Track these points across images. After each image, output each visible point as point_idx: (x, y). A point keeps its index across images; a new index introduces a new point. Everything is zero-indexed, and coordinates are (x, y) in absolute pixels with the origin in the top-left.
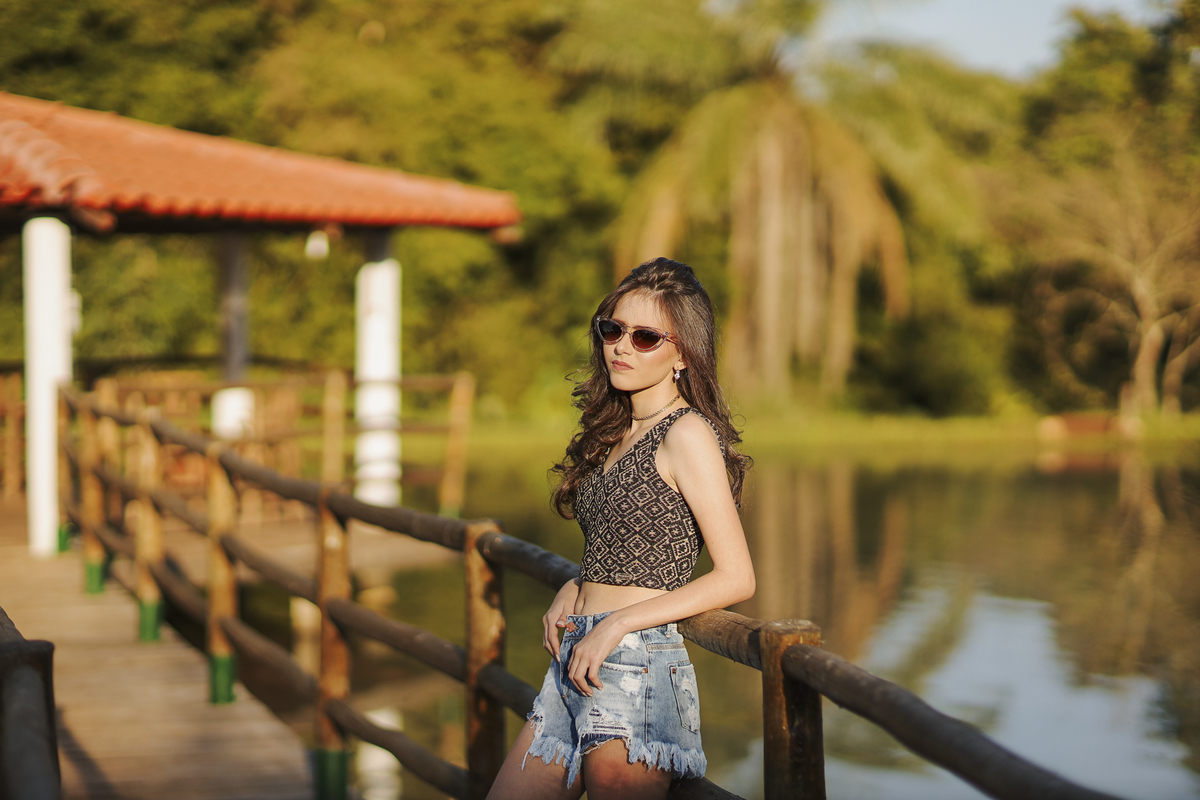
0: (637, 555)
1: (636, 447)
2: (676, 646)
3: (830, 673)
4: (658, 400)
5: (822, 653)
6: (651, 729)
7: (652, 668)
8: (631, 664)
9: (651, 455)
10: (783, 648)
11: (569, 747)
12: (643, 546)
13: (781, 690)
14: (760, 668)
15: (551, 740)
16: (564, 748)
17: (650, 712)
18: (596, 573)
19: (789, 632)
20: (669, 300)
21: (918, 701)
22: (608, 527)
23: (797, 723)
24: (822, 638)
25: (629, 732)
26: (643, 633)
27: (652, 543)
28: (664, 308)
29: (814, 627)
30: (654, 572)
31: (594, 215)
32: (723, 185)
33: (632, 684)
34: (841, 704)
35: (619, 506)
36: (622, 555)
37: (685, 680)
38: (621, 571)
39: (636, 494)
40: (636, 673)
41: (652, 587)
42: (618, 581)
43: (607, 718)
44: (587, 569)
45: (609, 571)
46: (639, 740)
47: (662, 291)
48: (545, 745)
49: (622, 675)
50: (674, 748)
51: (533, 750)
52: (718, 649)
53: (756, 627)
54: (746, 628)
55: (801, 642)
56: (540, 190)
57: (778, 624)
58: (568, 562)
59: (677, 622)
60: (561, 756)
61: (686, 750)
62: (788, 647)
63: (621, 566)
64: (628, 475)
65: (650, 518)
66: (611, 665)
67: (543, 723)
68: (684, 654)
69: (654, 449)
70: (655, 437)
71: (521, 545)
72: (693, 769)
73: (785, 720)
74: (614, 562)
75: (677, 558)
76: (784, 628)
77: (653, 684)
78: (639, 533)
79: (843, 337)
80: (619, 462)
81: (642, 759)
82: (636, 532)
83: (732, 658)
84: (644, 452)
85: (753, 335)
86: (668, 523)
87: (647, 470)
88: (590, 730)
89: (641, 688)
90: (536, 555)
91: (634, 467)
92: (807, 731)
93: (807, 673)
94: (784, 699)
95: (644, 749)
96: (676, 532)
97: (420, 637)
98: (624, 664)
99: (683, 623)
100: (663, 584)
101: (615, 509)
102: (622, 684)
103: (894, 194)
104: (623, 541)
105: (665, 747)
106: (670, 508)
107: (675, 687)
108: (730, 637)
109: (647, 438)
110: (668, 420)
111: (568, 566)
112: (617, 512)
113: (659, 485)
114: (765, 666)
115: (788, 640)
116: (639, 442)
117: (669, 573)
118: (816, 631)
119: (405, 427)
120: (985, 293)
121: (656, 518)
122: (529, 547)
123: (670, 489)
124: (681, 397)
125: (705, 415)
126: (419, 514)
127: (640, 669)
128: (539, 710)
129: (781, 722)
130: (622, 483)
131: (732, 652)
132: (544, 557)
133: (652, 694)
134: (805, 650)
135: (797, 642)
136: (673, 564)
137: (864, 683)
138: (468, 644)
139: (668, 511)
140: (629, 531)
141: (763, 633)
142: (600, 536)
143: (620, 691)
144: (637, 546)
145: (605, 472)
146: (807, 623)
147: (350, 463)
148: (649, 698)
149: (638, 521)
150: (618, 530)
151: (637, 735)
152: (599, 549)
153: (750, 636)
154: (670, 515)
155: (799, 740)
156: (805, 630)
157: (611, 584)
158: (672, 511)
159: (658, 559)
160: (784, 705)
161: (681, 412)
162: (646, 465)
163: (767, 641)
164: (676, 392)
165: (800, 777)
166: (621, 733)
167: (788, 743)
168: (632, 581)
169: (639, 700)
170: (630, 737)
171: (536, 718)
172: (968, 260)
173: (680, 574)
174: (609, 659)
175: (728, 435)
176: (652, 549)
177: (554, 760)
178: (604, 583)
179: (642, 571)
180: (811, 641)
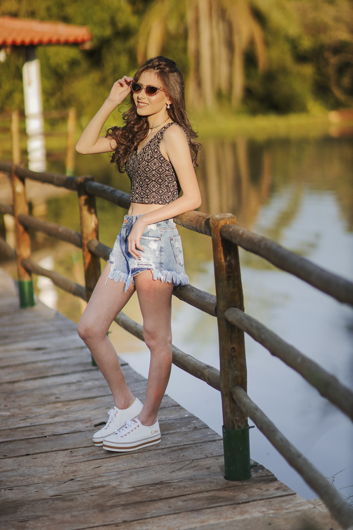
0: (154, 190)
1: (150, 142)
2: (172, 228)
3: (241, 236)
4: (159, 120)
5: (237, 228)
6: (162, 265)
7: (162, 238)
8: (154, 237)
9: (158, 145)
10: (220, 227)
11: (126, 275)
12: (156, 186)
13: (220, 245)
14: (210, 235)
15: (118, 272)
16: (124, 275)
17: (162, 257)
18: (137, 199)
19: (222, 219)
20: (162, 75)
21: (280, 247)
22: (140, 179)
23: (228, 259)
24: (237, 221)
25: (153, 267)
26: (157, 223)
27: (160, 185)
28: (159, 77)
29: (233, 216)
30: (162, 197)
31: (126, 33)
32: (182, 17)
33: (154, 246)
34: (247, 249)
35: (145, 169)
36: (147, 191)
37: (177, 243)
38: (147, 198)
39: (152, 164)
40: (156, 241)
41: (162, 204)
42: (147, 202)
43: (144, 261)
44: (132, 197)
45: (142, 198)
46: (158, 270)
47: (158, 70)
48: (115, 274)
49: (150, 242)
50: (173, 273)
51: (110, 276)
52: (192, 228)
53: (207, 218)
54: (204, 218)
55: (228, 223)
56: (101, 24)
57: (217, 216)
58: (123, 193)
59: (173, 218)
60: (122, 279)
61: (179, 273)
62: (222, 226)
63: (147, 195)
64: (148, 155)
65: (159, 174)
66: (144, 237)
67: (114, 264)
68: (176, 231)
69: (159, 142)
70: (159, 137)
71: (102, 187)
72: (183, 282)
73: (223, 258)
74: (144, 194)
75: (172, 190)
76: (220, 217)
77: (163, 246)
78: (155, 181)
79: (239, 81)
80: (143, 149)
81: (159, 278)
82: (153, 181)
83: (198, 232)
84: (154, 144)
85: (199, 84)
86: (167, 176)
87: (157, 152)
88: (136, 266)
89: (158, 247)
90: (109, 191)
91: (151, 151)
92: (233, 262)
93: (231, 237)
94: (222, 249)
95: (160, 274)
96: (170, 179)
97: (61, 229)
98: (150, 237)
99: (176, 218)
100: (166, 202)
101: (143, 171)
102: (150, 245)
103: (258, 16)
104: (148, 185)
105: (169, 273)
106: (167, 169)
107: (172, 246)
108: (197, 223)
109: (155, 138)
110: (164, 129)
111: (123, 195)
112: (144, 172)
113: (162, 159)
114: (212, 234)
115: (222, 223)
116: (152, 140)
117: (169, 197)
118: (234, 218)
119: (47, 135)
120: (301, 58)
121: (161, 174)
122: (106, 187)
123: (167, 160)
124: (170, 118)
125: (180, 125)
126: (56, 174)
127: (157, 239)
128: (112, 258)
129: (221, 258)
130: (146, 159)
131: (198, 229)
132: (112, 191)
133: (163, 250)
134: (230, 227)
135: (226, 223)
136: (170, 193)
137: (256, 240)
138: (82, 232)
139: (166, 170)
140: (150, 180)
141: (211, 221)
142: (137, 183)
143: (149, 249)
144: (154, 186)
145: (138, 154)
146: (230, 215)
147: (25, 152)
148: (162, 251)
149: (154, 176)
150: (145, 180)
151: (156, 268)
152: (137, 188)
153: (206, 222)
154: (167, 172)
155: (229, 266)
156: (229, 218)
157: (143, 203)
158: (168, 170)
159: (163, 191)
160: (222, 251)
161: (169, 125)
162: (156, 150)
163: (213, 224)
164: (167, 116)
165: (231, 282)
166: (150, 267)
167: (225, 268)
168: (152, 202)
169: (157, 253)
170: (154, 269)
171: (111, 262)
172: (293, 44)
173: (173, 197)
174: (144, 235)
175: (191, 134)
176: (160, 187)
177: (119, 281)
178: (140, 203)
179: (157, 197)
180: (232, 223)
